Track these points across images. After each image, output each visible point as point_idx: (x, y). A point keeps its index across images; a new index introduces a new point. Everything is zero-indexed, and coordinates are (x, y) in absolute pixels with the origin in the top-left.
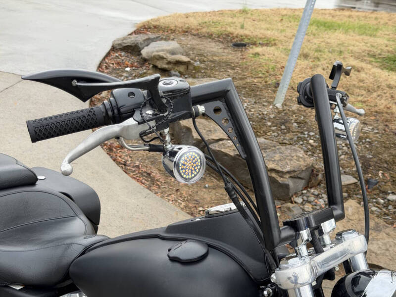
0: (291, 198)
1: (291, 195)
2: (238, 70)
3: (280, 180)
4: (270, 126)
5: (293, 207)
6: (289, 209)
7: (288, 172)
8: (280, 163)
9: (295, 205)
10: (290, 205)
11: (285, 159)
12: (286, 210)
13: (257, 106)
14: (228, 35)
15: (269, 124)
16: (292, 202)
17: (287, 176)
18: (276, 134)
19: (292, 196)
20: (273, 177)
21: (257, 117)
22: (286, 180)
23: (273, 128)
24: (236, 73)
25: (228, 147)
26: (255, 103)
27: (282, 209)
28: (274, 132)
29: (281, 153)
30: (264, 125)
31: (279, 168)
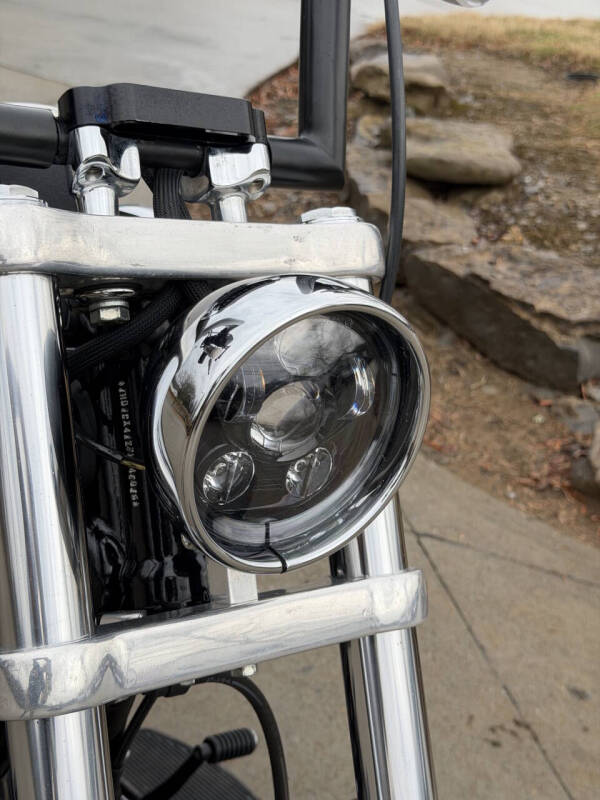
0: (580, 388)
1: (580, 378)
2: (559, 121)
3: (559, 339)
4: (583, 232)
5: (580, 407)
6: (569, 411)
7: (583, 324)
8: (568, 302)
9: (586, 402)
10: (573, 401)
11: (583, 293)
12: (561, 411)
13: (568, 191)
14: (564, 58)
15: (582, 226)
16: (581, 396)
17: (579, 332)
18: (590, 248)
19: (585, 382)
20: (544, 333)
21: (560, 211)
22: (575, 342)
23: (590, 237)
24: (548, 126)
25: (458, 257)
26: (569, 184)
27: (554, 409)
28: (587, 242)
29: (577, 280)
30: (572, 228)
31: (562, 313)
